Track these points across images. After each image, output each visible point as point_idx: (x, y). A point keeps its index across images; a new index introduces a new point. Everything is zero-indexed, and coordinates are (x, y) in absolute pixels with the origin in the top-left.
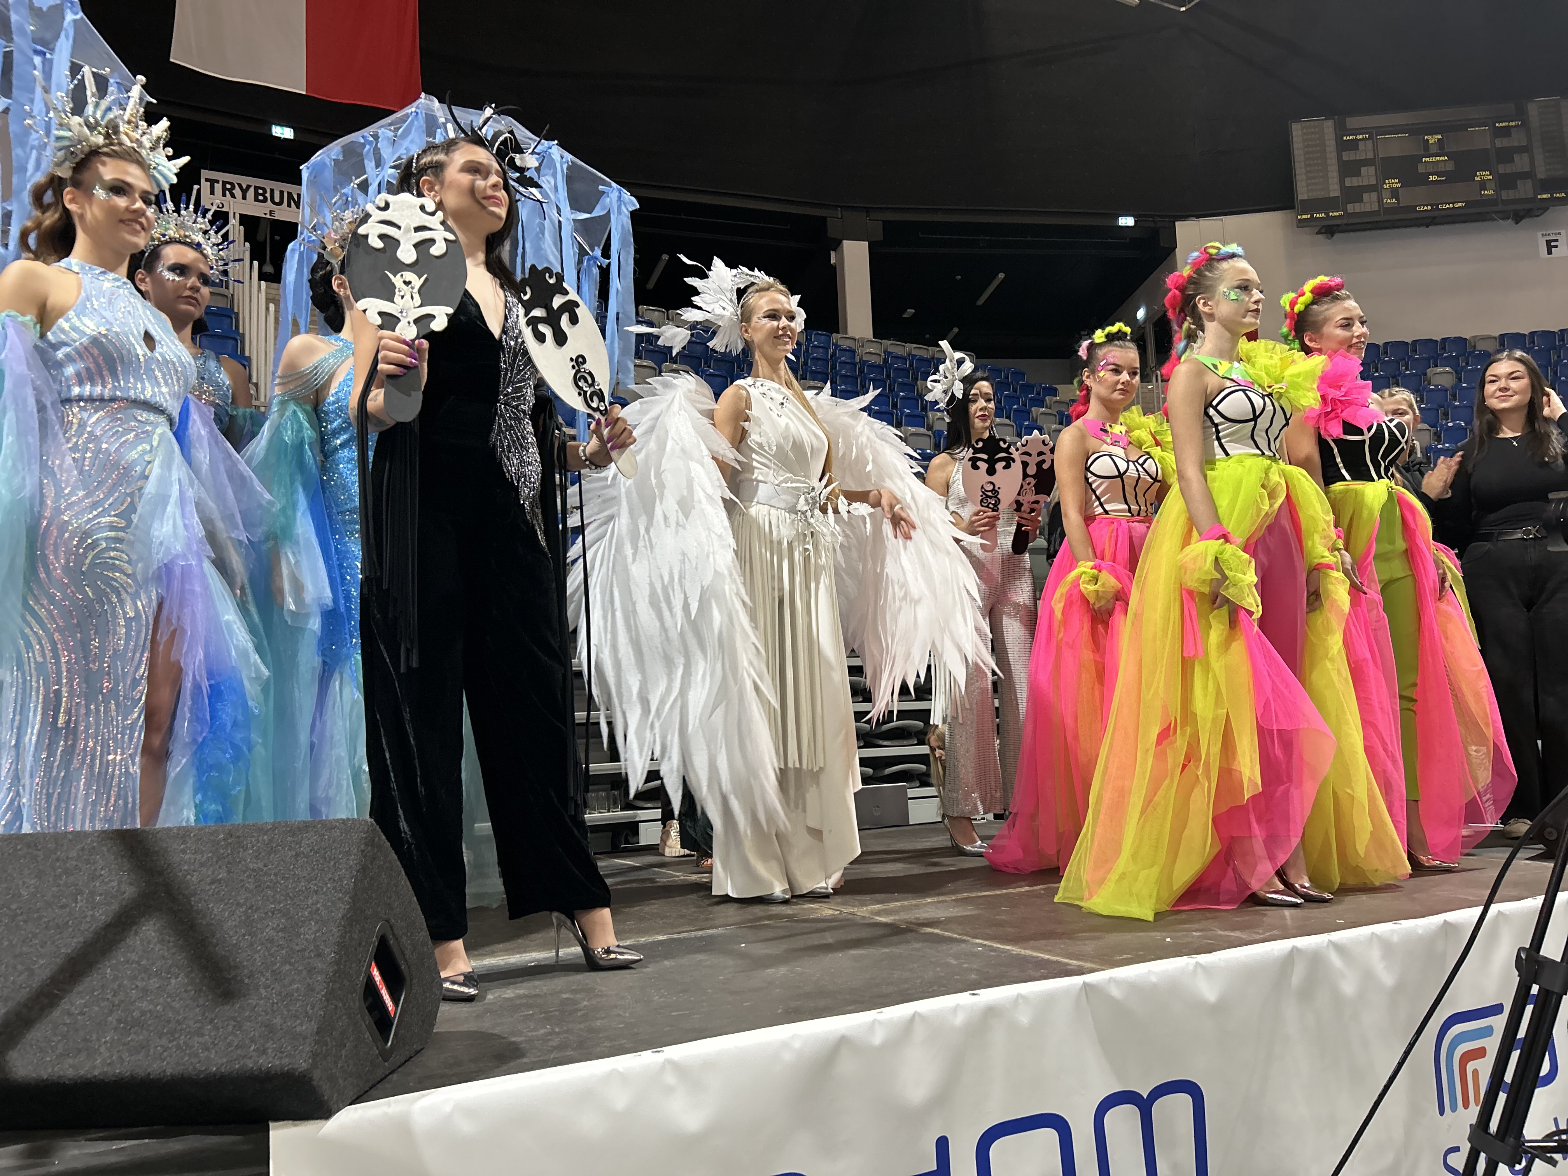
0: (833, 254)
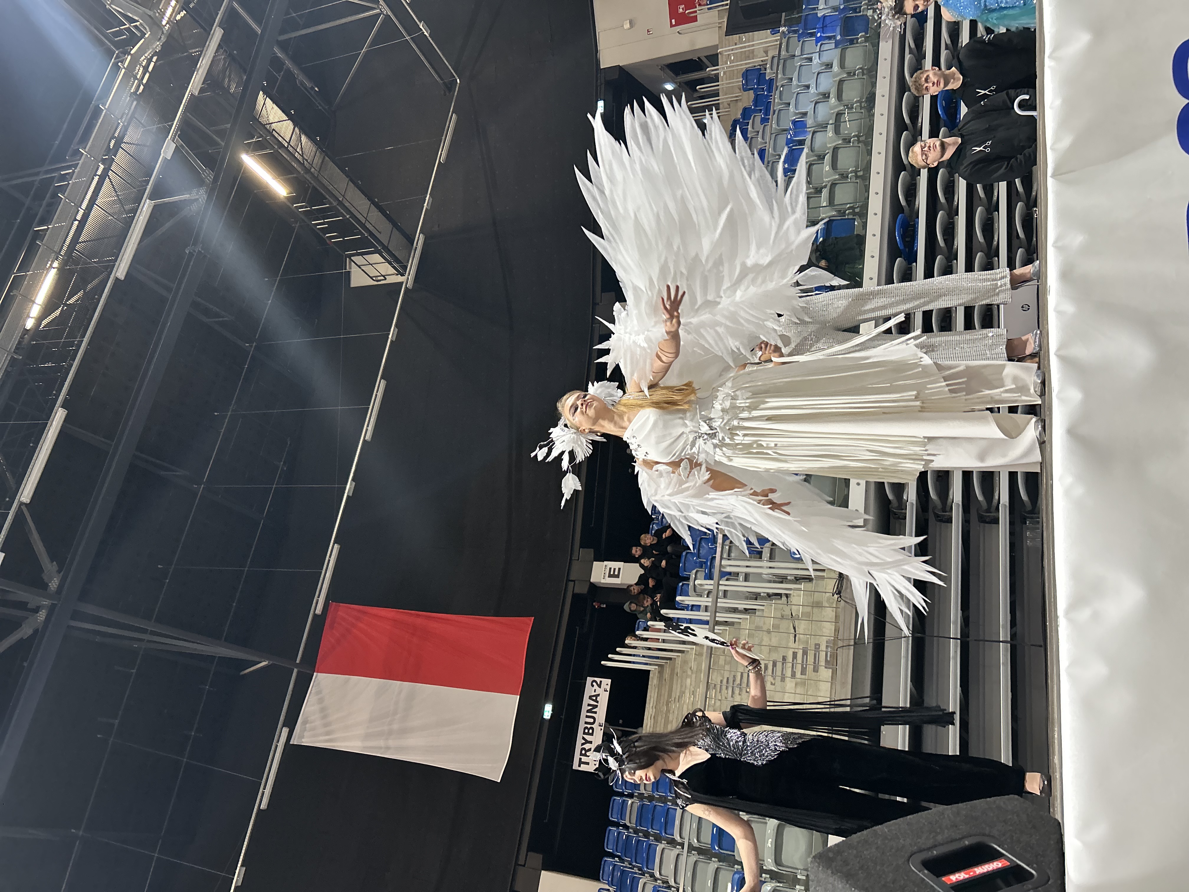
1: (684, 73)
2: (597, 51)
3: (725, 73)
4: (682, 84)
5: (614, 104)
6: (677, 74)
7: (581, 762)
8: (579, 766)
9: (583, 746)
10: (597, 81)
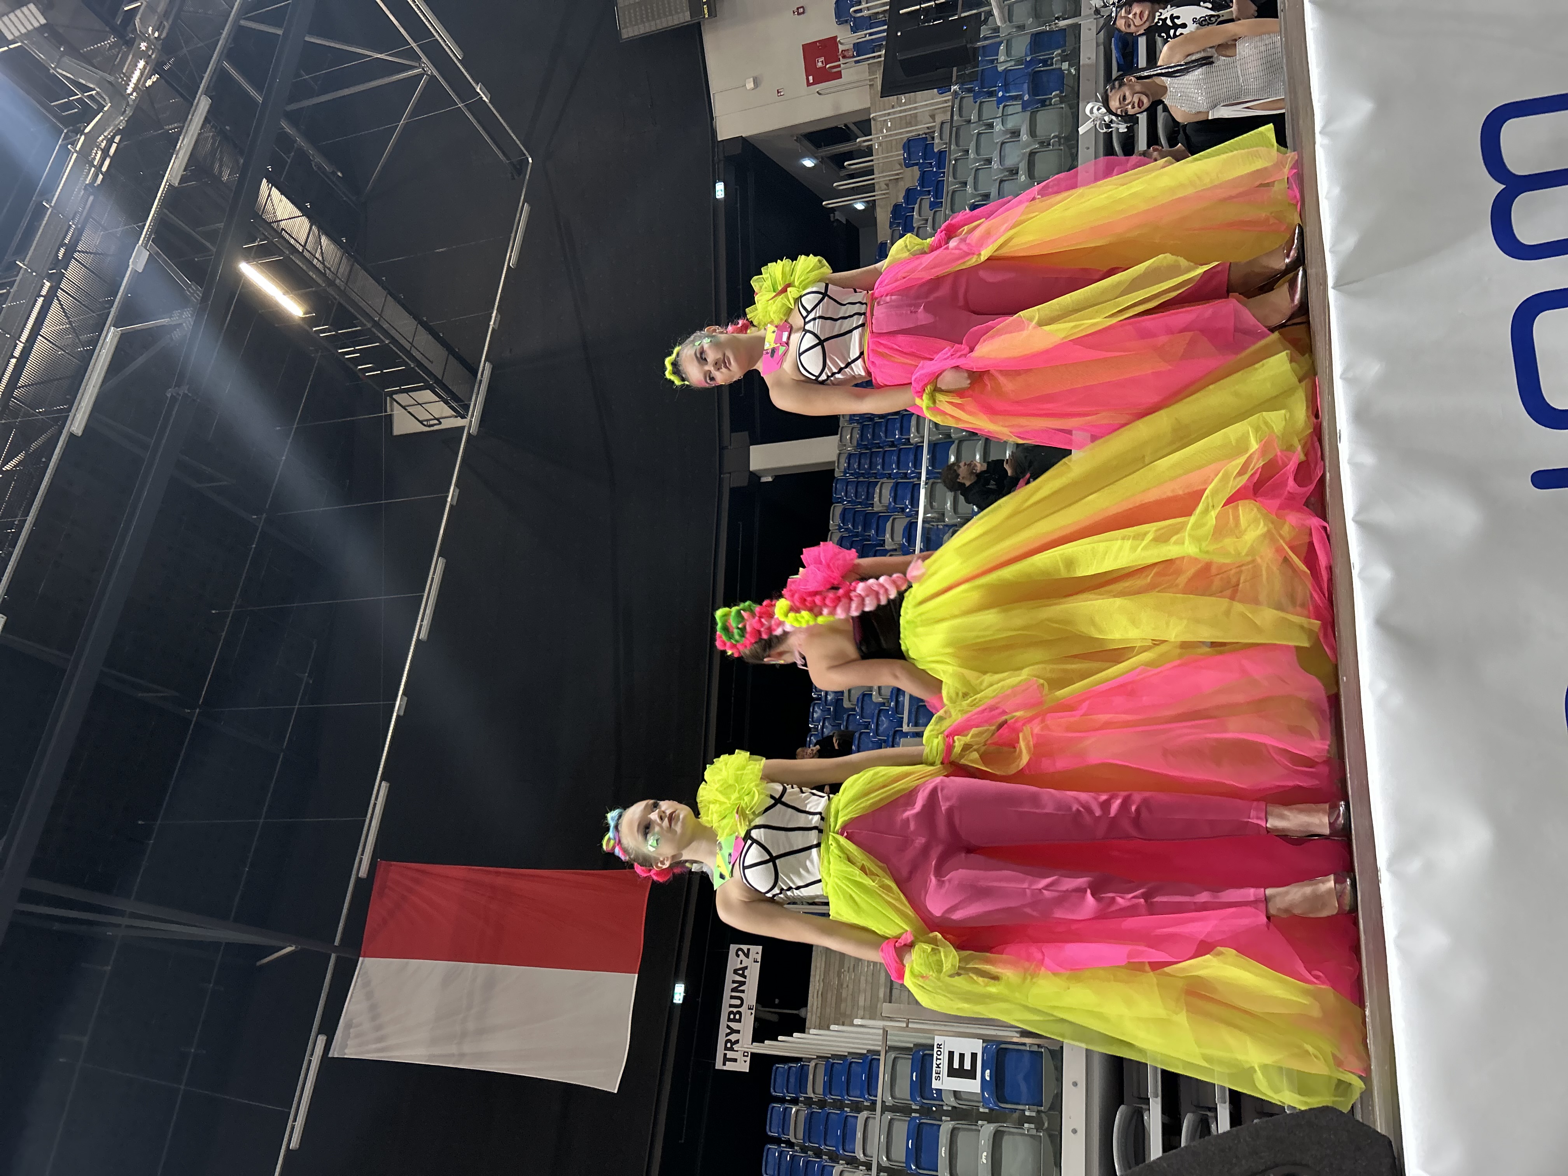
0: (764, 480)
1: (826, 145)
2: (712, 118)
3: (880, 144)
4: (825, 159)
5: (738, 187)
6: (818, 146)
7: (726, 1059)
8: (724, 1064)
9: (729, 1038)
10: (713, 157)
